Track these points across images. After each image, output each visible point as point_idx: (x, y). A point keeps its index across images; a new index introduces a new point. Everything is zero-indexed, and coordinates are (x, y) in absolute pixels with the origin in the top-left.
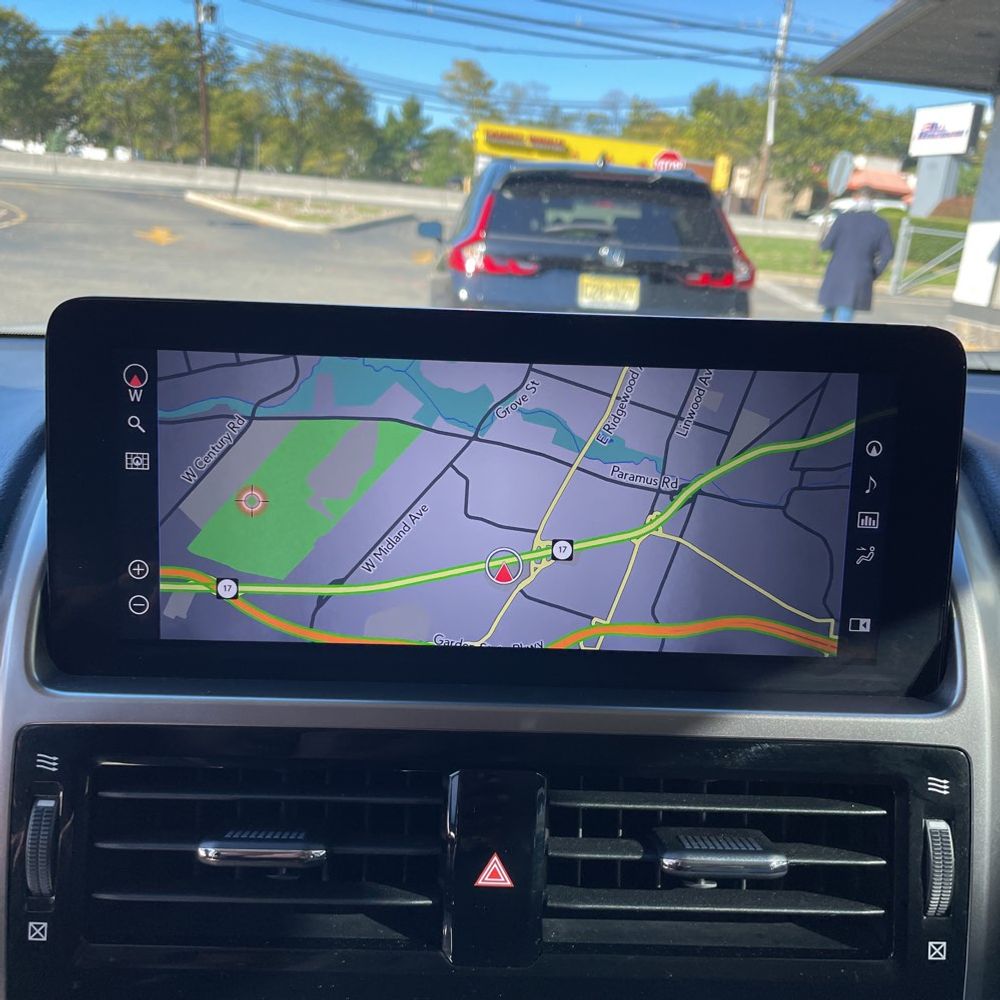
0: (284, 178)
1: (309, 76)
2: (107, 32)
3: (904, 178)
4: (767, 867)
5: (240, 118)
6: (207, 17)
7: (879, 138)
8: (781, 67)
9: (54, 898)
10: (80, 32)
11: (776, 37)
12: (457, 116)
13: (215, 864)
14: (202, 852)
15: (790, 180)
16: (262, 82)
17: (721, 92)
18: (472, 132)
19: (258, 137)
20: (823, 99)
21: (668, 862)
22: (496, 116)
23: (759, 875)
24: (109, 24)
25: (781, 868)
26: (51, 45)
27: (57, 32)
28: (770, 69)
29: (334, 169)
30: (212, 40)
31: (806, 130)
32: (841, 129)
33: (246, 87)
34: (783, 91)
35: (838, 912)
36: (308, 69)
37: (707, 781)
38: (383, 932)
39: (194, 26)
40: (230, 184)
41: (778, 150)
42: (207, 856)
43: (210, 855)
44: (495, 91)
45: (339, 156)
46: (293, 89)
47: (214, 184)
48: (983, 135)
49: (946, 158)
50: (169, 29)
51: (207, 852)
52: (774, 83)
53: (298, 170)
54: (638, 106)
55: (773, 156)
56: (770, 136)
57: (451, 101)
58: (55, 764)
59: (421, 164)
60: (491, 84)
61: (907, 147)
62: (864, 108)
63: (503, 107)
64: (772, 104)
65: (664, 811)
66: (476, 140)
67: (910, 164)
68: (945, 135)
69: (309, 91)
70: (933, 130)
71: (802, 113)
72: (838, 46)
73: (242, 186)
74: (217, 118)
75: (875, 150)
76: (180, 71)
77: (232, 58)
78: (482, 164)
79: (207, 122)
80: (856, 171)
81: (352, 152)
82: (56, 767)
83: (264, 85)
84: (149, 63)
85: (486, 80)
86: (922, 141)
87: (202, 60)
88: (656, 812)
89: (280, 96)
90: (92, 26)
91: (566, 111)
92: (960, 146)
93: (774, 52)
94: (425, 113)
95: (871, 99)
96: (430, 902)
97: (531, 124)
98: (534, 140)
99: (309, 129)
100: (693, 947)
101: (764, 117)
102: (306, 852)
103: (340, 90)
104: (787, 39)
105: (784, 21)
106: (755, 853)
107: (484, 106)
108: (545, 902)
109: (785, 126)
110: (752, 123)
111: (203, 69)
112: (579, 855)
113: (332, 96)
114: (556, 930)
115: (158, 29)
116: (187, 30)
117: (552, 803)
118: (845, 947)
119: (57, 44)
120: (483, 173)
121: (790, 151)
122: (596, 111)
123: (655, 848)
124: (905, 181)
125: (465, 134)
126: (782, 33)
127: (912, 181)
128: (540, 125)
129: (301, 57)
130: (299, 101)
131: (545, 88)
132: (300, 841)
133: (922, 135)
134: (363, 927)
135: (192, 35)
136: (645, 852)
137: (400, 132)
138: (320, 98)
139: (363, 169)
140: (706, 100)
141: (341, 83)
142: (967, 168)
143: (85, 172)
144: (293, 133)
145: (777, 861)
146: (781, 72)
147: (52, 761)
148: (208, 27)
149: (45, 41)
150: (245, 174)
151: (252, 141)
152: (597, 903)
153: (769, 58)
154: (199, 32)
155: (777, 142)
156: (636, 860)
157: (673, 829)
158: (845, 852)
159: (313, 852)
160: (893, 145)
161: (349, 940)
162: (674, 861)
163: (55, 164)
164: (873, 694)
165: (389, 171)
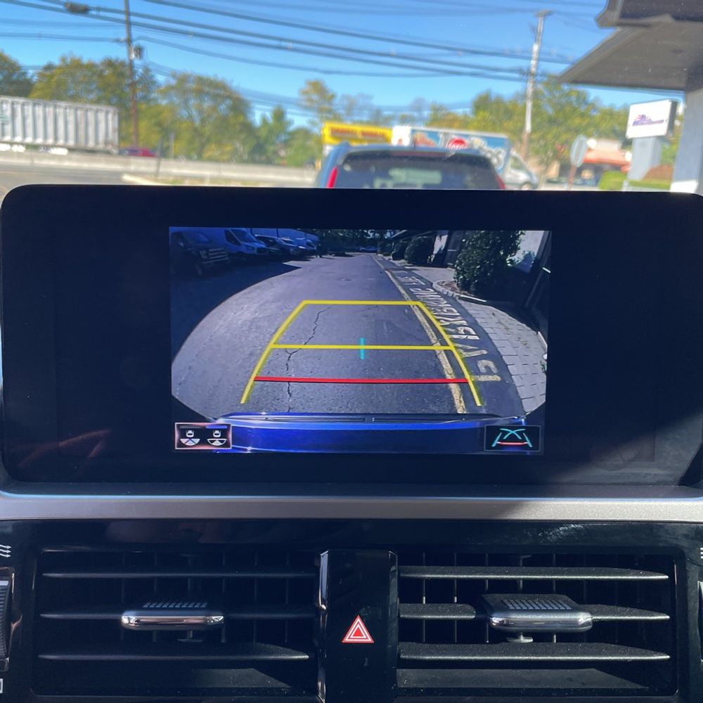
0: (191, 164)
1: (208, 94)
2: (67, 66)
3: (623, 154)
4: (575, 623)
5: (159, 124)
6: (136, 56)
7: (603, 126)
8: (535, 79)
9: (8, 659)
10: (49, 67)
11: (530, 58)
12: (310, 118)
13: (135, 629)
14: (125, 620)
15: (543, 156)
16: (175, 98)
17: (493, 97)
18: (321, 129)
19: (172, 136)
20: (563, 100)
21: (496, 620)
22: (337, 118)
23: (570, 629)
24: (69, 60)
25: (587, 624)
26: (29, 76)
27: (33, 68)
28: (527, 81)
29: (225, 157)
30: (140, 71)
31: (552, 121)
32: (577, 121)
33: (164, 102)
34: (536, 95)
35: (633, 658)
36: (207, 89)
37: (523, 557)
38: (271, 682)
39: (127, 61)
40: (152, 169)
41: (535, 136)
42: (129, 623)
43: (131, 622)
44: (337, 101)
45: (228, 148)
46: (196, 102)
47: (143, 169)
48: (677, 123)
49: (652, 139)
50: (110, 64)
51: (129, 619)
52: (530, 91)
53: (200, 157)
54: (437, 109)
55: (531, 141)
56: (528, 127)
57: (306, 108)
58: (8, 552)
59: (287, 152)
60: (333, 97)
61: (624, 133)
62: (593, 106)
63: (342, 112)
64: (529, 105)
65: (491, 580)
66: (324, 135)
67: (627, 144)
68: (651, 122)
69: (207, 104)
70: (643, 120)
71: (550, 111)
72: (573, 64)
73: (162, 170)
74: (143, 124)
75: (601, 135)
76: (118, 92)
77: (154, 83)
78: (328, 149)
79: (136, 127)
80: (590, 150)
81: (238, 145)
82: (9, 554)
83: (176, 100)
84: (97, 88)
85: (330, 94)
86: (635, 127)
87: (133, 85)
88: (483, 581)
89: (186, 106)
90: (57, 62)
91: (386, 113)
92: (662, 129)
93: (529, 69)
94: (289, 117)
95: (597, 99)
96: (307, 657)
97: (361, 123)
98: (364, 134)
99: (208, 130)
100: (517, 689)
101: (523, 114)
102: (208, 618)
103: (229, 102)
104: (538, 60)
105: (536, 48)
106: (565, 611)
107: (330, 111)
108: (399, 655)
109: (538, 120)
110: (516, 118)
111: (134, 92)
112: (425, 617)
113: (223, 107)
114: (407, 678)
115: (103, 64)
116: (122, 64)
117: (402, 575)
118: (639, 687)
119: (33, 76)
120: (329, 155)
121: (543, 137)
122: (407, 113)
123: (485, 610)
124: (624, 156)
125: (316, 130)
126: (535, 56)
127: (628, 156)
128: (368, 123)
129: (201, 80)
130: (200, 111)
131: (371, 97)
132: (203, 609)
133: (635, 123)
134: (255, 678)
135: (127, 68)
136: (477, 614)
137: (271, 131)
138: (214, 109)
139: (246, 157)
140: (483, 103)
141: (229, 97)
142: (667, 146)
143: (53, 163)
144: (197, 133)
145: (583, 618)
146: (535, 83)
147: (6, 549)
148: (137, 62)
149: (25, 74)
150: (163, 162)
151: (168, 140)
152: (440, 655)
153: (525, 74)
154: (131, 65)
155: (534, 130)
156: (471, 621)
157: (497, 595)
158: (635, 610)
159: (214, 618)
160: (614, 131)
161: (244, 688)
162: (501, 619)
163: (32, 158)
164: (652, 484)
165: (264, 158)
